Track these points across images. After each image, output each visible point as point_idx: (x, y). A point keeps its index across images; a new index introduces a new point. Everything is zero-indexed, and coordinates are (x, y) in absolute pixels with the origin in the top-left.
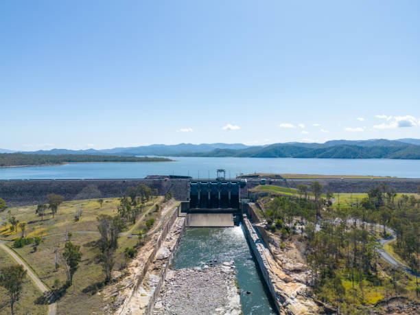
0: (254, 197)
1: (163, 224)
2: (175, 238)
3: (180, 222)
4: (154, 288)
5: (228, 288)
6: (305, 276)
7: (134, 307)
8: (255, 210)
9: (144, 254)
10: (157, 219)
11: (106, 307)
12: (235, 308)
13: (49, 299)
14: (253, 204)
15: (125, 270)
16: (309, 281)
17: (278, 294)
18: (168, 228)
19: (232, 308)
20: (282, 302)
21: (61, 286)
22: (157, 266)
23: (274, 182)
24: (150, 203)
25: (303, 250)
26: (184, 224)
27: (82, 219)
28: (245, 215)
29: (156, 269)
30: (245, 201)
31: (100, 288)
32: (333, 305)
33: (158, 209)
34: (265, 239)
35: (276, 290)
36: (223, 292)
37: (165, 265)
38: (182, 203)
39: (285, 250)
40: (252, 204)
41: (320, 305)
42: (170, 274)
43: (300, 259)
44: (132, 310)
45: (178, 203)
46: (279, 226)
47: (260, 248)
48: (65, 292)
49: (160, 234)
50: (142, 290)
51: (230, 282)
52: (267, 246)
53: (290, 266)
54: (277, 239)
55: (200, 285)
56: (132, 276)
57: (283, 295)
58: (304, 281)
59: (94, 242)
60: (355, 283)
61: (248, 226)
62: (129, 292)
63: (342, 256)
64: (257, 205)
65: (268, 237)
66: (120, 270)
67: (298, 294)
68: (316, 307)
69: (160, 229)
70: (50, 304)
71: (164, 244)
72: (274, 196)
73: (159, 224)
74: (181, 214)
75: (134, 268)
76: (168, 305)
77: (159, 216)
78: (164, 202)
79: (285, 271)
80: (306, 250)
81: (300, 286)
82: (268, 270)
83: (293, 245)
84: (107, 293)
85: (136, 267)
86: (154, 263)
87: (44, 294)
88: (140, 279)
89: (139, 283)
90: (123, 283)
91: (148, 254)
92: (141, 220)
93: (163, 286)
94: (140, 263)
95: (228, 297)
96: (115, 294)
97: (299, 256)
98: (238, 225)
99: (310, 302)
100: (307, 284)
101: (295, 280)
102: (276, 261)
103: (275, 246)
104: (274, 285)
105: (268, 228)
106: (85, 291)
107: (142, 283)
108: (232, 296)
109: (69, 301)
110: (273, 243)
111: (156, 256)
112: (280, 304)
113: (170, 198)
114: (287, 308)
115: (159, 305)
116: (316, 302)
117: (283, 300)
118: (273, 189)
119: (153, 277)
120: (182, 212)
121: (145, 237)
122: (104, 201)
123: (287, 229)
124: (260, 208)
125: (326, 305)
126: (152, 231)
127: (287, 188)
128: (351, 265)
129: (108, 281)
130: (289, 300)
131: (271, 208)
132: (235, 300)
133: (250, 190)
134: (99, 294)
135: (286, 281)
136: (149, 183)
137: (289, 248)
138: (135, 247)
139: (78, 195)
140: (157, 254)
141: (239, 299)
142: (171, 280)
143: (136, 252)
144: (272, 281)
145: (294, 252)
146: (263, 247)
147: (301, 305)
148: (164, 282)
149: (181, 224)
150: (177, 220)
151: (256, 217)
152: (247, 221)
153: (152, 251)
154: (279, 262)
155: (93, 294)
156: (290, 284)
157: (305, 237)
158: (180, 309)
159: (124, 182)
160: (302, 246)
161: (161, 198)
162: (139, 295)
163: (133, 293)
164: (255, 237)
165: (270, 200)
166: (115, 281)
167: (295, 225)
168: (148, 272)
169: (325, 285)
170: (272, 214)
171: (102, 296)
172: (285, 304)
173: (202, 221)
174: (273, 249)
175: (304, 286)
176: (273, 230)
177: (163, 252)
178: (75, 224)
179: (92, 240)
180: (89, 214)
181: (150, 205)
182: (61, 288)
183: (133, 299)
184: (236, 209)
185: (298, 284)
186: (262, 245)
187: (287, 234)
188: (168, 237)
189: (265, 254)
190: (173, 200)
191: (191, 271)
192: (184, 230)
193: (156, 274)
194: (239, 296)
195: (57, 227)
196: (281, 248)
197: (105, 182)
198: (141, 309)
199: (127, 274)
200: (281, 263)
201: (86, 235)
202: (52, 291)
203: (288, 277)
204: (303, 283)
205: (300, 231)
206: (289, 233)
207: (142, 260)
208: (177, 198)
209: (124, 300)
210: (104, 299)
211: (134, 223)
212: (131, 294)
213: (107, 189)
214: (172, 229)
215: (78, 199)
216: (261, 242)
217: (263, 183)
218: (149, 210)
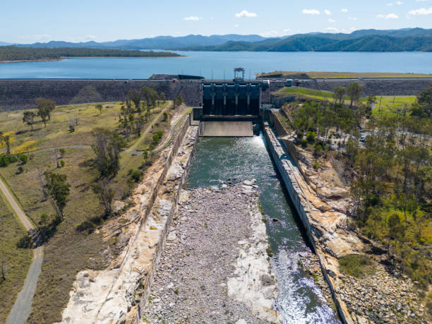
0: (278, 102)
1: (173, 136)
2: (188, 152)
3: (192, 131)
4: (166, 217)
5: (251, 213)
6: (346, 204)
7: (142, 245)
8: (280, 118)
9: (152, 177)
10: (166, 131)
11: (106, 251)
12: (261, 241)
13: (35, 240)
14: (277, 110)
15: (130, 199)
16: (350, 211)
17: (313, 227)
18: (179, 140)
19: (258, 241)
20: (318, 237)
21: (50, 222)
22: (168, 189)
23: (303, 83)
24: (157, 109)
25: (342, 170)
26: (198, 134)
27: (79, 130)
28: (266, 123)
29: (167, 192)
30: (267, 106)
31: (98, 225)
32: (383, 244)
33: (166, 118)
34: (293, 155)
35: (311, 222)
36: (246, 219)
37: (177, 187)
38: (194, 109)
39: (319, 170)
40: (275, 111)
41: (365, 242)
42: (184, 196)
43: (339, 182)
44: (140, 249)
45: (190, 109)
46: (311, 140)
47: (287, 165)
48: (54, 230)
49: (170, 150)
50: (151, 221)
51: (253, 206)
52: (295, 164)
53: (326, 191)
54: (308, 155)
55: (219, 210)
56: (137, 207)
57: (319, 228)
58: (345, 210)
59: (92, 160)
60: (407, 212)
61: (271, 137)
62: (134, 228)
63: (389, 179)
64: (282, 112)
65: (298, 153)
66: (123, 199)
67: (338, 227)
68: (360, 245)
69: (169, 144)
70: (36, 247)
71: (176, 160)
72: (303, 101)
73: (169, 136)
74: (193, 122)
75: (140, 196)
76: (183, 236)
77: (168, 127)
78: (173, 109)
79: (320, 197)
80: (345, 170)
81: (338, 216)
82: (300, 196)
83: (328, 164)
84: (106, 231)
85: (143, 194)
86: (165, 184)
87: (29, 233)
88: (148, 209)
89: (147, 213)
90: (126, 216)
91: (157, 176)
92: (146, 133)
93: (176, 211)
94: (147, 188)
95: (252, 226)
96: (117, 232)
97: (337, 178)
98: (258, 135)
99: (352, 238)
100: (348, 214)
101: (333, 208)
102: (309, 184)
103: (307, 164)
104: (308, 215)
105: (298, 142)
106: (80, 229)
107: (151, 211)
108: (256, 225)
109: (59, 244)
110: (304, 161)
111: (167, 177)
112: (316, 239)
113: (179, 104)
114: (326, 245)
115: (172, 236)
116: (360, 238)
117: (319, 234)
118: (300, 92)
119: (164, 203)
120: (194, 119)
121: (153, 154)
122: (104, 106)
123: (321, 143)
124: (286, 117)
125: (374, 244)
126: (160, 147)
127: (316, 91)
128: (401, 190)
129: (108, 215)
130: (327, 235)
131: (300, 116)
132: (260, 230)
133: (273, 93)
134: (97, 232)
135: (322, 210)
136: (155, 84)
137: (324, 168)
138: (140, 168)
139: (75, 98)
140: (168, 173)
141: (265, 229)
142: (185, 203)
143: (142, 174)
144: (305, 209)
145: (330, 173)
146: (291, 165)
147: (342, 241)
148: (178, 206)
149: (194, 134)
150: (189, 130)
151: (282, 127)
152: (269, 131)
153: (161, 171)
154: (312, 185)
155: (91, 232)
156: (327, 214)
157: (343, 154)
158: (197, 242)
159: (126, 82)
160: (340, 164)
161: (170, 103)
162: (147, 229)
163: (140, 227)
164: (280, 151)
165: (298, 106)
166: (117, 214)
167: (330, 138)
168: (158, 197)
169: (370, 216)
170: (302, 125)
171: (101, 235)
172: (321, 239)
173: (218, 130)
174: (304, 168)
175: (344, 217)
176: (304, 146)
177: (175, 170)
178: (70, 136)
179: (89, 158)
180: (87, 123)
181: (157, 113)
182: (50, 225)
183: (141, 234)
184: (257, 116)
185: (336, 213)
186: (289, 162)
187: (321, 150)
188: (179, 151)
189: (294, 174)
190: (183, 106)
191: (208, 191)
192: (198, 141)
193: (167, 199)
194: (264, 224)
195: (49, 140)
196: (315, 167)
197: (104, 83)
198: (150, 247)
199: (132, 204)
200: (315, 187)
201: (82, 150)
202: (39, 229)
203: (324, 205)
204: (342, 212)
205: (335, 146)
206: (324, 149)
207: (149, 185)
208: (189, 104)
209: (128, 240)
210: (105, 239)
211: (139, 135)
212: (137, 229)
213: (108, 91)
214: (184, 141)
215: (75, 103)
216: (287, 158)
217: (289, 84)
218: (156, 119)
